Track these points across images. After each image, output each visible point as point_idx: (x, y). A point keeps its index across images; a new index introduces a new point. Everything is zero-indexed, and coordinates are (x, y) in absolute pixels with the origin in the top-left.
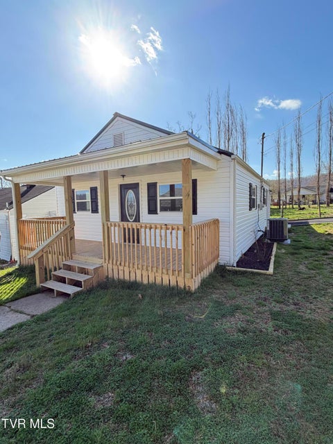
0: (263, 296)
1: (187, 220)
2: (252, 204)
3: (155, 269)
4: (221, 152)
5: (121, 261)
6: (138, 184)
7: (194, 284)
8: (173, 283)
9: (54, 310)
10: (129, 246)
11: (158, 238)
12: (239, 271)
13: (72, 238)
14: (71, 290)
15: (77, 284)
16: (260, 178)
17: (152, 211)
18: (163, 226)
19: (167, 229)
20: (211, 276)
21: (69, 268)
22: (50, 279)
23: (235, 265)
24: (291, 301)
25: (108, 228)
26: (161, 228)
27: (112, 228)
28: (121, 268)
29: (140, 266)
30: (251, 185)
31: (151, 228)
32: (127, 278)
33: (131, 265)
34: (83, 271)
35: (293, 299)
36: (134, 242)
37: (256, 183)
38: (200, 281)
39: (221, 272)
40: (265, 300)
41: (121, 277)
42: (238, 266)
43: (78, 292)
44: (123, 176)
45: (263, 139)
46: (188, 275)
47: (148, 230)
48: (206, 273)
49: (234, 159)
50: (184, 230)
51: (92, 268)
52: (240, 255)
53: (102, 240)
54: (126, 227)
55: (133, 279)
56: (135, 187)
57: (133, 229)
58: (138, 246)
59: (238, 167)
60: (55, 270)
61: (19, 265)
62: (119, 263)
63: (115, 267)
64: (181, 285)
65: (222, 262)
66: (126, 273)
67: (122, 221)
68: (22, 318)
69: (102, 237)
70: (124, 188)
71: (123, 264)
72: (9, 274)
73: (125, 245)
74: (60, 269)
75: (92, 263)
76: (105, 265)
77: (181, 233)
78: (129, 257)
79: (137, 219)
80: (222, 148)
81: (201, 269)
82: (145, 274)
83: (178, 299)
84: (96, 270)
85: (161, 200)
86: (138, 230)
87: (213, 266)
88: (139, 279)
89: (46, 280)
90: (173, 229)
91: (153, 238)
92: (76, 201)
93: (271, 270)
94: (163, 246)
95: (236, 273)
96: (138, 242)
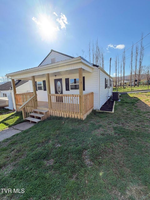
0: (110, 121)
1: (81, 93)
2: (106, 86)
3: (69, 112)
4: (94, 65)
5: (56, 109)
6: (61, 79)
7: (84, 117)
8: (76, 117)
9: (30, 128)
10: (59, 103)
11: (70, 100)
12: (101, 112)
13: (36, 101)
14: (37, 120)
15: (39, 118)
16: (109, 76)
17: (67, 89)
18: (72, 95)
19: (73, 96)
20: (91, 114)
21: (36, 112)
22: (29, 117)
23: (99, 110)
24: (121, 123)
25: (50, 96)
26: (71, 96)
27: (52, 96)
28: (56, 112)
29: (63, 111)
30: (106, 79)
31: (67, 96)
32: (58, 115)
33: (60, 111)
34: (41, 113)
35: (121, 122)
36: (60, 102)
37: (107, 78)
38: (86, 116)
39: (94, 112)
40: (111, 122)
41: (56, 115)
42: (100, 110)
43: (39, 121)
44: (56, 76)
45: (111, 60)
46: (82, 114)
47: (66, 97)
48: (88, 113)
49: (99, 68)
50: (80, 97)
51: (44, 112)
52: (101, 106)
53: (48, 101)
54: (57, 96)
55: (60, 116)
56: (60, 80)
57: (60, 97)
58: (62, 103)
59: (101, 71)
60: (30, 113)
61: (17, 111)
62: (55, 110)
63: (54, 112)
64: (79, 118)
65: (95, 109)
66: (57, 114)
67: (56, 93)
68: (18, 132)
69: (48, 100)
70: (56, 81)
71: (56, 110)
72: (13, 115)
73: (57, 103)
74: (32, 112)
75: (44, 110)
76: (50, 111)
77: (79, 98)
78: (59, 107)
79: (62, 93)
80: (95, 64)
81: (87, 111)
82: (65, 114)
83: (78, 123)
84: (46, 113)
85: (71, 85)
86: (62, 97)
87: (91, 110)
88: (63, 116)
89: (27, 117)
90: (75, 96)
91: (68, 100)
92: (37, 86)
93: (113, 111)
94: (72, 103)
95: (100, 112)
96: (62, 102)
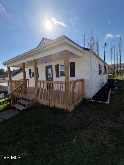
1: (67, 79)
2: (100, 73)
3: (54, 101)
4: (85, 49)
5: (42, 97)
13: (26, 87)
14: (22, 108)
17: (57, 76)
19: (58, 83)
28: (42, 100)
29: (49, 99)
33: (45, 99)
37: (102, 64)
45: (105, 46)
46: (68, 104)
52: (94, 94)
55: (46, 104)
56: (51, 67)
57: (51, 84)
63: (40, 99)
66: (44, 102)
67: (47, 80)
69: (35, 86)
76: (36, 98)
79: (52, 80)
82: (50, 102)
84: (32, 100)
92: (31, 73)
93: (108, 102)
96: (53, 89)
